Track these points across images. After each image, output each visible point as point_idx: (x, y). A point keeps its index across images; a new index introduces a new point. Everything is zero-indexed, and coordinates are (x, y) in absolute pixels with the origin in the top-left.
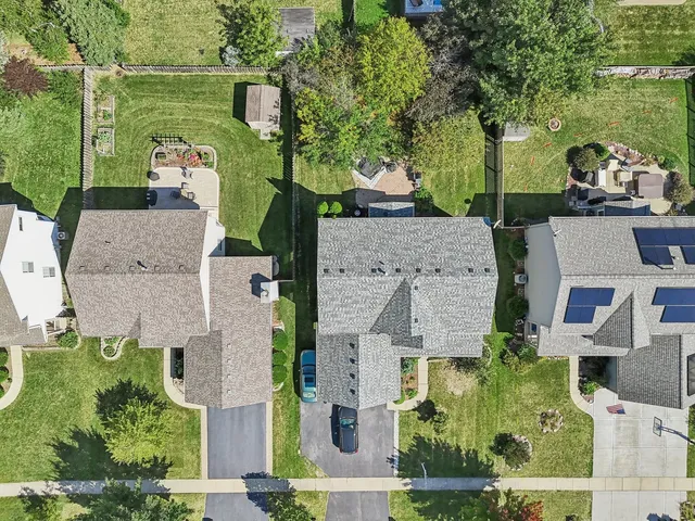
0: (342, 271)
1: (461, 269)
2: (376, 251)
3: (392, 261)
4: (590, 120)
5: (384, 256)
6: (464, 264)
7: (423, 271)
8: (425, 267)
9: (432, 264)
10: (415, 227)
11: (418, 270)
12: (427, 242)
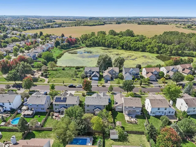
0: (105, 98)
1: (90, 98)
2: (101, 100)
3: (99, 99)
9: (93, 98)
10: (95, 103)
11: (95, 98)
12: (93, 101)
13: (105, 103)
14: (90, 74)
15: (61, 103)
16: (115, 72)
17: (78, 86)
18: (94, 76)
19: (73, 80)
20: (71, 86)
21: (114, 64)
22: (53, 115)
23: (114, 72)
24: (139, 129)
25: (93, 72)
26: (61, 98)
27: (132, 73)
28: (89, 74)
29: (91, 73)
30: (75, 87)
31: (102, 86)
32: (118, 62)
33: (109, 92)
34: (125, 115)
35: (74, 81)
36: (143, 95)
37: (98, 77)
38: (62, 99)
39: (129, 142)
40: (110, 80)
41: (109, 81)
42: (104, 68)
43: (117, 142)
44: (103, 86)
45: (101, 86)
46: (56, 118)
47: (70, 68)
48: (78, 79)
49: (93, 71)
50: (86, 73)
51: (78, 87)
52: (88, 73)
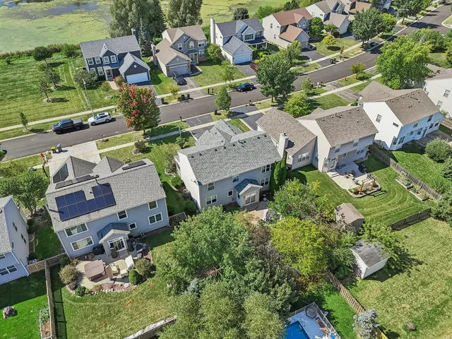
0: (259, 138)
1: (205, 154)
2: (248, 152)
3: (239, 149)
4: (148, 299)
5: (243, 150)
6: (205, 157)
7: (223, 148)
8: (222, 150)
9: (219, 153)
10: (235, 169)
11: (225, 148)
12: (226, 164)
13: (267, 156)
14: (111, 65)
15: (94, 216)
16: (195, 42)
17: (91, 120)
18: (131, 70)
19: (54, 100)
20: (67, 128)
21: (172, 18)
22: (78, 277)
23: (192, 44)
24: (400, 203)
25: (121, 58)
26: (82, 193)
27: (244, 37)
28: (109, 68)
29: (114, 60)
30: (82, 127)
31: (179, 99)
32: (185, 8)
33: (216, 114)
34: (330, 174)
35: (58, 106)
36: (316, 97)
37: (145, 70)
38: (90, 196)
39: (420, 263)
40: (188, 75)
41: (187, 79)
42: (145, 35)
43: (389, 280)
44: (183, 98)
45: (175, 101)
46: (101, 287)
47: (9, 62)
48: (71, 93)
49: (118, 52)
50: (94, 64)
51: (94, 124)
52: (102, 65)
